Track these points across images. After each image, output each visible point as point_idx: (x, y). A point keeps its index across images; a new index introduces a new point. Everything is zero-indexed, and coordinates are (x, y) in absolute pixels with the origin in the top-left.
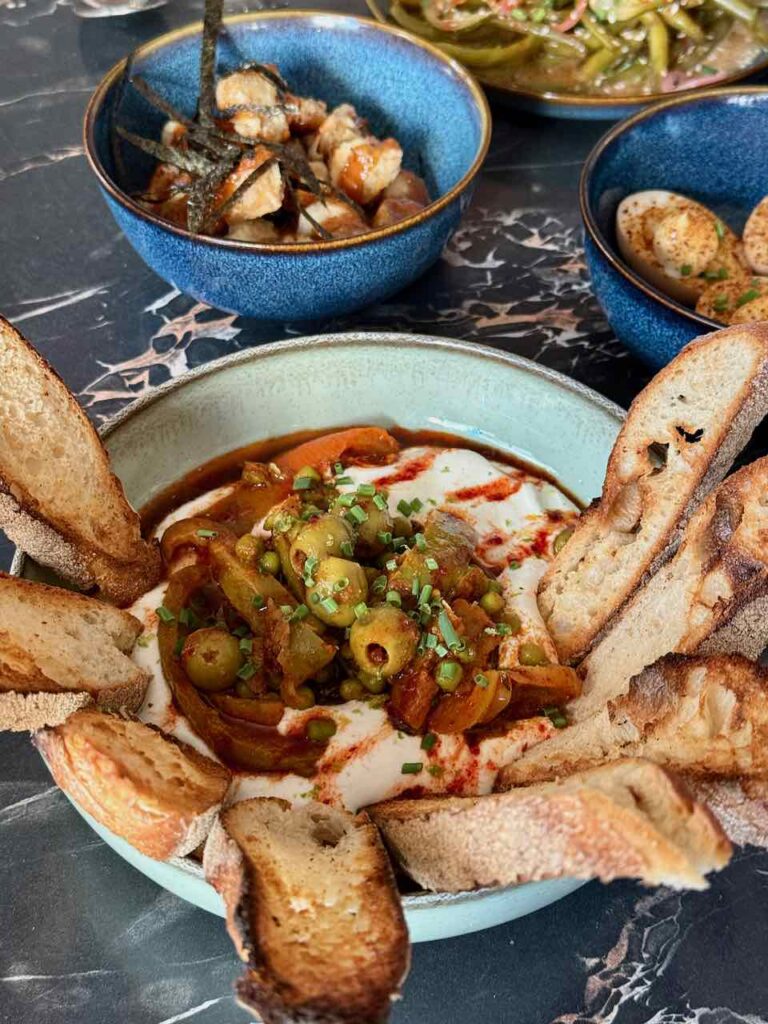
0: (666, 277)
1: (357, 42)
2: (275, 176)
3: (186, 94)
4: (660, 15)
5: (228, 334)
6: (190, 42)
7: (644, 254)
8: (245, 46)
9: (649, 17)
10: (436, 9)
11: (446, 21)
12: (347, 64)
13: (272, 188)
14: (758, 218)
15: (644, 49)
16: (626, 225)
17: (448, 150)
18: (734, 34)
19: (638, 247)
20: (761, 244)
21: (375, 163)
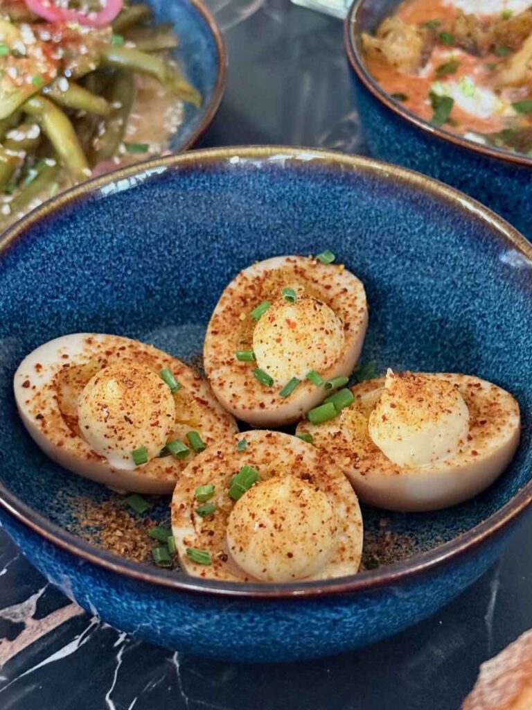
0: (113, 471)
4: (47, 97)
7: (70, 445)
9: (35, 104)
14: (217, 339)
15: (43, 146)
16: (31, 407)
18: (141, 92)
19: (59, 437)
20: (233, 378)
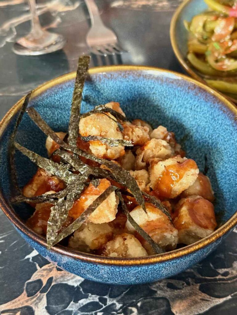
1: (170, 86)
2: (112, 200)
3: (64, 113)
5: (76, 281)
6: (67, 84)
8: (102, 85)
10: (214, 56)
11: (219, 64)
12: (163, 97)
13: (110, 208)
17: (226, 159)
21: (181, 177)
